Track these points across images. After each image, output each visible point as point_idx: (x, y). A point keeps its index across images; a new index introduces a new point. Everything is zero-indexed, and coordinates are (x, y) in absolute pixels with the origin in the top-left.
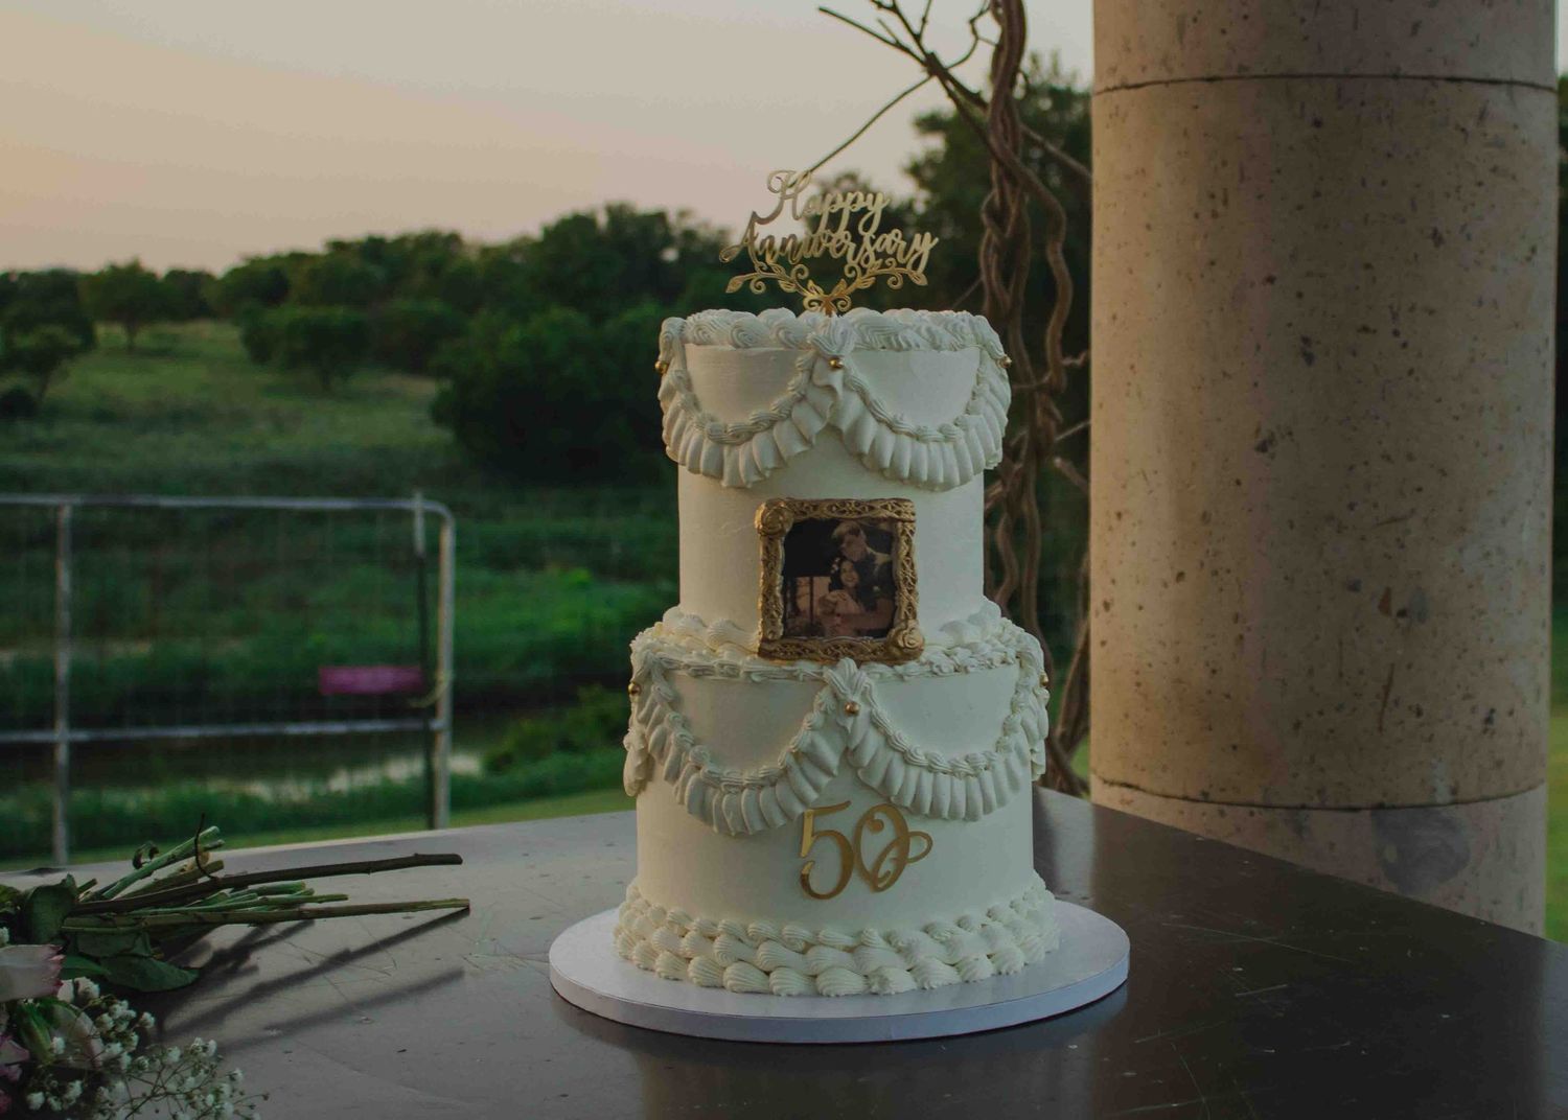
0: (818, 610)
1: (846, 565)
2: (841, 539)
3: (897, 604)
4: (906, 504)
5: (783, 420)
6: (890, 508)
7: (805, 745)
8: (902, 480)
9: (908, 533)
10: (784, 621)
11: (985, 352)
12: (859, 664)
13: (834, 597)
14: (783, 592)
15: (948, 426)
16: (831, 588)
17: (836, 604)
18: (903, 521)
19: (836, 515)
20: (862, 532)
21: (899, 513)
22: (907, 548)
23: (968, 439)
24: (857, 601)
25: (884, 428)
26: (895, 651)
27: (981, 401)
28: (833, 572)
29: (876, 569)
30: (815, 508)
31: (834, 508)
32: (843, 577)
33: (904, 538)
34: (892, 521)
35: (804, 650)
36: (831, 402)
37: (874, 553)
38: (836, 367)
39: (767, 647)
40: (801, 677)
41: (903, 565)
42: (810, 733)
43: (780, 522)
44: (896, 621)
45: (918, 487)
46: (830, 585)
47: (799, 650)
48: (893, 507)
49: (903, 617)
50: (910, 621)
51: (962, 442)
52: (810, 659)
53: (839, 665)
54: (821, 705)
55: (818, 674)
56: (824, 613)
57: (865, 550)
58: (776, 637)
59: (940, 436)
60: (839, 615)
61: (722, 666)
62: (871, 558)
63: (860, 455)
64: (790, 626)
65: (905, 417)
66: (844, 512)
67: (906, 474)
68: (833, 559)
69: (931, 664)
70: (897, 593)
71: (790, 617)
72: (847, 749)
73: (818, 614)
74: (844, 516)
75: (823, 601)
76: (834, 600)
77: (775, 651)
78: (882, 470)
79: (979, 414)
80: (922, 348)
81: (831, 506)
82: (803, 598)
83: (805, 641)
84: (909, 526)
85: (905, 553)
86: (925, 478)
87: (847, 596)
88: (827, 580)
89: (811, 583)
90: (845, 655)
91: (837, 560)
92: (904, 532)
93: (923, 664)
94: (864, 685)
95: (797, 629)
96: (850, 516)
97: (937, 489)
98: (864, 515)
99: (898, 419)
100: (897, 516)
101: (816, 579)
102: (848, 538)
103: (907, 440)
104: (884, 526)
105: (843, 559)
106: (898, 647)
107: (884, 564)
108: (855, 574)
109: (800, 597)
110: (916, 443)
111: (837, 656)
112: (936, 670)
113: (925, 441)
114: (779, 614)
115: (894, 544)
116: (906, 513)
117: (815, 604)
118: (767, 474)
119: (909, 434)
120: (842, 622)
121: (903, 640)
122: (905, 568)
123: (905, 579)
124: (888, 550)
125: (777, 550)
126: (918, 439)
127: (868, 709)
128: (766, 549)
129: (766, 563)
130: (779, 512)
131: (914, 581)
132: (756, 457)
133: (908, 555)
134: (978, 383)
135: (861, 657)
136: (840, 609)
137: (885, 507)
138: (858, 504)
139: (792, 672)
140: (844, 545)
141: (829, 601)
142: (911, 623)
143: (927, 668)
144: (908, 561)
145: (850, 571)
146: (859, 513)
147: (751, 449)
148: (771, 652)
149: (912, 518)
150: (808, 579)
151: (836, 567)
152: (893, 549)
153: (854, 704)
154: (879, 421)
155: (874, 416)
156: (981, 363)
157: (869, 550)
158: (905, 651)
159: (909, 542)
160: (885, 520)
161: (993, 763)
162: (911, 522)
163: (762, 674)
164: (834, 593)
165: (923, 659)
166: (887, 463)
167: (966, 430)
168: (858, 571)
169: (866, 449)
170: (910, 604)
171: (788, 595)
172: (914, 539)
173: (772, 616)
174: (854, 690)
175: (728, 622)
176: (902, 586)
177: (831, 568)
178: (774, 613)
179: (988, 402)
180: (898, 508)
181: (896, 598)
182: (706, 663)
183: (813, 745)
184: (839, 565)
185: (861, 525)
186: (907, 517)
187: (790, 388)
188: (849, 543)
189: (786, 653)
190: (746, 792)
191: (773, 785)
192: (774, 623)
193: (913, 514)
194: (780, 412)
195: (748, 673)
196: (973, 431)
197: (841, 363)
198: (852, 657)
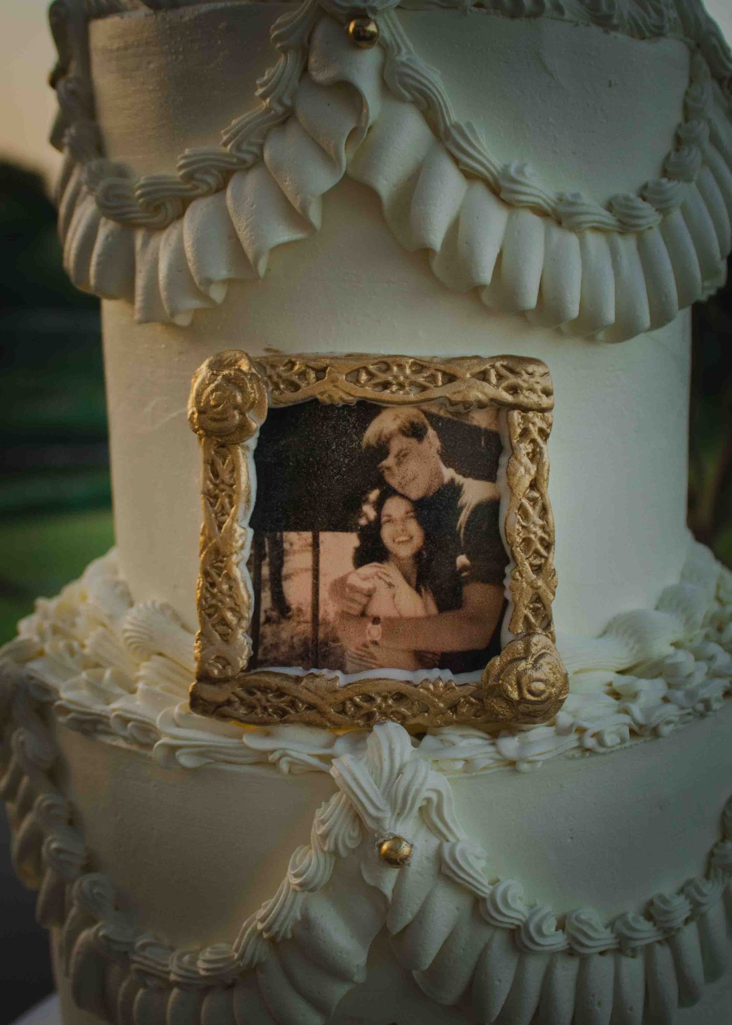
0: (329, 609)
1: (395, 508)
2: (381, 449)
3: (508, 595)
4: (530, 369)
5: (245, 167)
6: (493, 379)
7: (289, 924)
8: (521, 314)
9: (535, 435)
10: (255, 631)
11: (699, 58)
12: (418, 735)
13: (365, 579)
14: (254, 564)
15: (627, 198)
16: (362, 558)
17: (370, 595)
18: (525, 409)
19: (370, 392)
20: (431, 432)
21: (514, 390)
22: (533, 469)
23: (667, 230)
24: (418, 590)
25: (480, 192)
26: (499, 707)
27: (693, 157)
28: (363, 522)
29: (463, 517)
30: (321, 372)
31: (364, 377)
32: (387, 533)
33: (525, 448)
34: (500, 408)
35: (293, 704)
36: (351, 126)
37: (459, 479)
38: (362, 39)
39: (210, 692)
40: (284, 766)
41: (521, 507)
42: (301, 897)
43: (236, 407)
44: (506, 636)
45: (559, 331)
46: (358, 550)
47: (282, 703)
48: (500, 377)
49: (520, 628)
50: (535, 639)
51: (656, 238)
52: (309, 724)
53: (370, 740)
54: (325, 837)
55: (321, 757)
56: (344, 615)
57: (439, 474)
58: (230, 672)
59: (609, 219)
60: (376, 620)
61: (124, 721)
62: (453, 491)
63: (426, 252)
64: (268, 641)
65: (529, 170)
66: (386, 385)
67: (531, 300)
68: (365, 493)
69: (581, 731)
70: (508, 570)
71: (268, 620)
72: (384, 931)
73: (331, 617)
74: (386, 395)
75: (341, 586)
76: (366, 586)
77: (229, 703)
78: (476, 291)
79: (689, 180)
80: (568, 15)
81: (358, 371)
82: (296, 579)
83: (298, 679)
84: (537, 421)
85: (527, 481)
86: (574, 310)
87: (397, 578)
88: (351, 541)
89: (316, 545)
90: (386, 715)
91: (374, 495)
92: (525, 433)
93: (563, 732)
94: (425, 794)
95: (284, 649)
96: (401, 395)
97: (601, 336)
98: (435, 393)
99: (512, 171)
100: (508, 398)
101: (326, 537)
102: (396, 445)
103: (533, 224)
104: (481, 420)
105: (388, 492)
106: (509, 701)
107: (479, 508)
108: (414, 528)
109: (288, 577)
110: (557, 234)
111: (369, 717)
112: (590, 742)
113: (575, 228)
114: (240, 618)
115: (503, 460)
116: (532, 390)
117: (324, 593)
118: (218, 294)
119: (540, 211)
120: (384, 635)
121: (519, 684)
122: (525, 515)
123: (527, 541)
124: (490, 476)
125: (234, 469)
126: (559, 223)
127: (435, 842)
128: (212, 466)
129: (211, 497)
130: (236, 382)
131: (548, 546)
132: (189, 253)
133: (534, 485)
134: (687, 119)
135: (422, 720)
136: (381, 607)
137: (483, 376)
138: (420, 366)
139: (266, 753)
140: (390, 461)
141: (353, 588)
142: (539, 640)
143: (572, 740)
144: (534, 501)
145: (404, 520)
146: (424, 388)
147: (180, 239)
148: (219, 706)
149: (545, 401)
150: (308, 535)
151: (369, 511)
152: (501, 472)
153: (398, 839)
154: (470, 175)
155: (456, 161)
156: (691, 81)
157: (448, 473)
158: (522, 708)
159: (536, 456)
160: (481, 405)
161: (704, 908)
162: (543, 410)
163: (203, 751)
164: (368, 569)
165: (563, 717)
166: (486, 275)
167: (664, 211)
168: (422, 522)
169: (437, 238)
170: (538, 599)
171: (265, 571)
172: (549, 450)
173: (224, 622)
174: (400, 809)
175: (164, 608)
176: (520, 554)
177: (360, 514)
178: (229, 615)
179: (707, 162)
180: (512, 380)
181: (507, 582)
182: (98, 708)
183: (306, 923)
184: (379, 505)
185: (428, 415)
186: (533, 399)
187: (260, 91)
188: (402, 456)
189: (252, 708)
190: (175, 991)
191: (230, 987)
192: (226, 638)
193: (548, 393)
194: (238, 147)
195: (172, 749)
196: (676, 216)
197: (372, 28)
198: (403, 720)
